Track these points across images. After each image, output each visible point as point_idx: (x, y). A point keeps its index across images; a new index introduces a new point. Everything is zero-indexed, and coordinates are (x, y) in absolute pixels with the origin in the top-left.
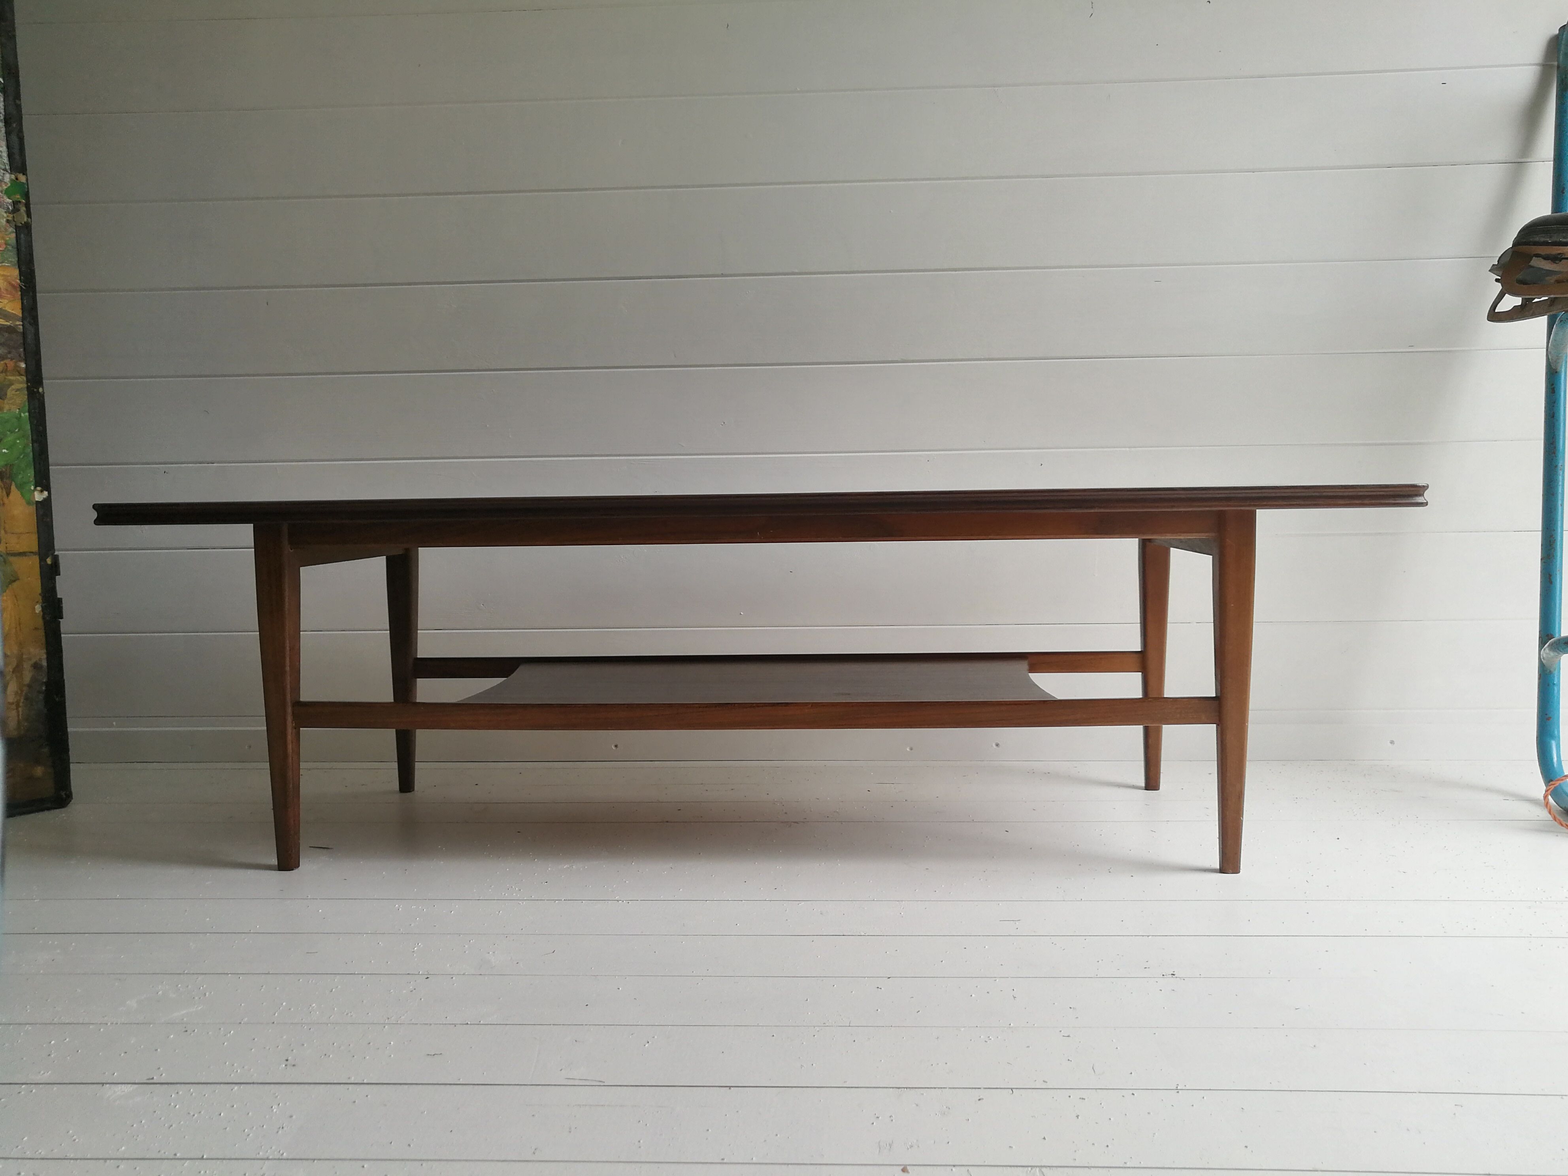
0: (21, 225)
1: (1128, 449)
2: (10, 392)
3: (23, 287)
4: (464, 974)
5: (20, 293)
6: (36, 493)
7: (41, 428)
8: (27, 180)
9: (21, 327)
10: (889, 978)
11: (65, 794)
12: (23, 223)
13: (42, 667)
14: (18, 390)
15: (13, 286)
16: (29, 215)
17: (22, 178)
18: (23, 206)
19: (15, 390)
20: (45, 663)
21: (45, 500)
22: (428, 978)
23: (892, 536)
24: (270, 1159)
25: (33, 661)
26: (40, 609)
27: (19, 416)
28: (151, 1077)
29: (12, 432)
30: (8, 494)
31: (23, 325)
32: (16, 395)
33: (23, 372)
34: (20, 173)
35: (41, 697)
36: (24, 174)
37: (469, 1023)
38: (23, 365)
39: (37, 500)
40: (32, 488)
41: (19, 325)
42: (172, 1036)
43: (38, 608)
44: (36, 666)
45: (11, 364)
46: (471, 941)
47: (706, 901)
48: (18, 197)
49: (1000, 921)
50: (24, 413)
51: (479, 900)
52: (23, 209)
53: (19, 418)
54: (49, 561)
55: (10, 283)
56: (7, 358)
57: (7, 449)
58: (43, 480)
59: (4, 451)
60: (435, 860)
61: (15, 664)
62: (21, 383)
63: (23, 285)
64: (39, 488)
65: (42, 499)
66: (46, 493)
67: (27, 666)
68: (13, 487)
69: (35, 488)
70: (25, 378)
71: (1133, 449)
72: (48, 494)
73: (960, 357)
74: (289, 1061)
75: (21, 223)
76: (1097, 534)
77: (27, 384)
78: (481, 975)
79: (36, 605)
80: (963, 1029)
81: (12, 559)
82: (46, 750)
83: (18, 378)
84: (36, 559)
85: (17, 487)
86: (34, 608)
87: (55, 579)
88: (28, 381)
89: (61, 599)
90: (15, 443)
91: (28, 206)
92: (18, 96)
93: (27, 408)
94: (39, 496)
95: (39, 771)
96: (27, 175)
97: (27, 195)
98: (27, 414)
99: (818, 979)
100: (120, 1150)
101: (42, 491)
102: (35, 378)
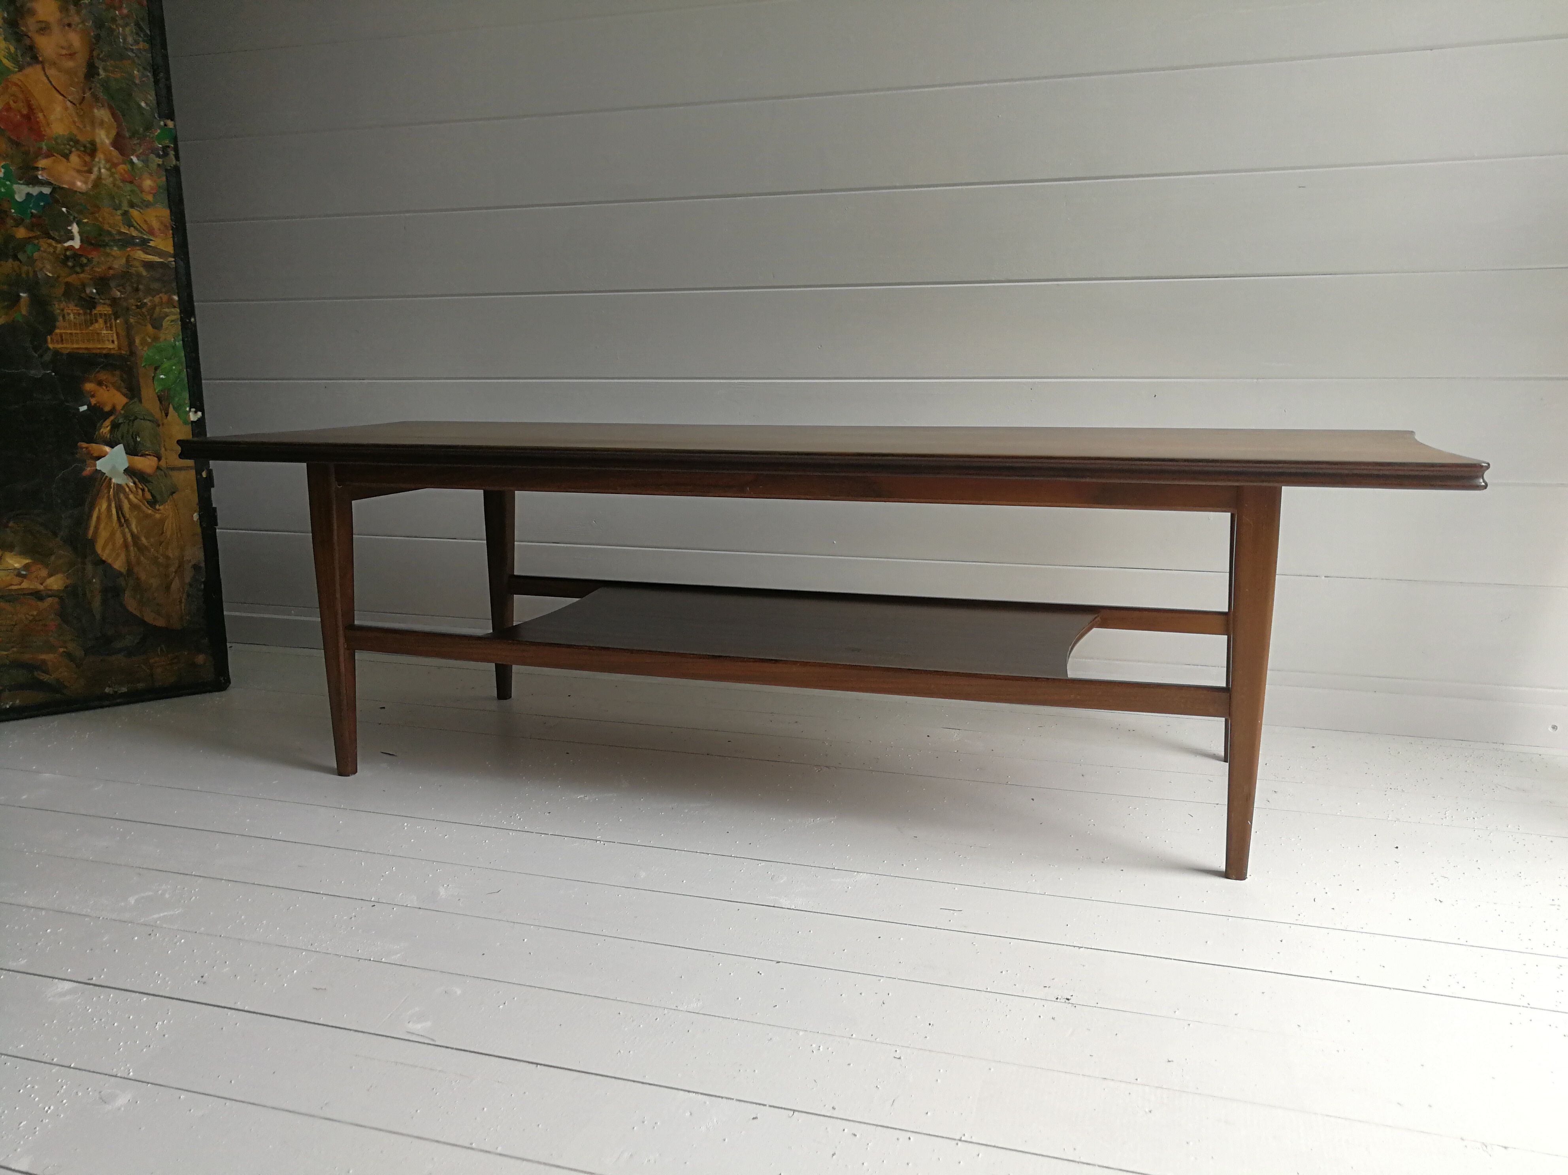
0: (169, 168)
1: (1255, 380)
2: (165, 323)
3: (173, 226)
4: (406, 906)
5: (171, 232)
6: (191, 414)
7: (194, 355)
8: (175, 126)
9: (174, 263)
10: (778, 962)
11: (224, 679)
12: (172, 165)
13: (200, 568)
14: (172, 321)
15: (166, 226)
16: (177, 158)
17: (170, 124)
18: (171, 150)
19: (169, 321)
20: (203, 565)
21: (199, 419)
22: (374, 906)
23: (880, 497)
24: (118, 1077)
25: (193, 563)
26: (198, 518)
27: (174, 344)
28: (91, 978)
29: (169, 359)
30: (167, 415)
31: (175, 261)
32: (171, 325)
33: (176, 304)
34: (168, 119)
35: (201, 593)
36: (172, 120)
37: (372, 959)
38: (176, 298)
39: (192, 420)
40: (188, 409)
41: (172, 261)
42: (136, 938)
43: (196, 516)
44: (196, 567)
45: (165, 297)
46: (439, 870)
47: (676, 850)
48: (167, 142)
49: (941, 909)
50: (178, 342)
51: (478, 826)
52: (172, 153)
53: (174, 347)
54: (204, 474)
55: (162, 223)
56: (161, 293)
57: (164, 375)
58: (197, 403)
59: (162, 376)
60: (473, 777)
61: (177, 565)
62: (174, 314)
63: (174, 225)
64: (193, 410)
65: (197, 419)
66: (200, 414)
67: (188, 567)
68: (171, 409)
69: (190, 409)
70: (179, 311)
71: (1260, 381)
72: (202, 414)
73: (1070, 276)
74: (204, 978)
75: (170, 167)
76: (1098, 503)
77: (180, 315)
78: (420, 908)
79: (194, 514)
80: (801, 1033)
81: (171, 473)
82: (206, 641)
83: (173, 310)
84: (193, 472)
85: (174, 408)
86: (193, 516)
87: (210, 491)
88: (181, 312)
89: (216, 508)
90: (172, 370)
91: (176, 150)
92: (164, 46)
93: (181, 337)
94: (193, 417)
95: (200, 659)
96: (175, 122)
97: (175, 140)
98: (181, 342)
99: (710, 955)
100: (18, 1047)
101: (196, 412)
102: (187, 310)
